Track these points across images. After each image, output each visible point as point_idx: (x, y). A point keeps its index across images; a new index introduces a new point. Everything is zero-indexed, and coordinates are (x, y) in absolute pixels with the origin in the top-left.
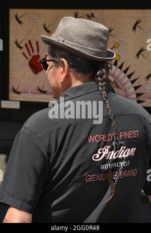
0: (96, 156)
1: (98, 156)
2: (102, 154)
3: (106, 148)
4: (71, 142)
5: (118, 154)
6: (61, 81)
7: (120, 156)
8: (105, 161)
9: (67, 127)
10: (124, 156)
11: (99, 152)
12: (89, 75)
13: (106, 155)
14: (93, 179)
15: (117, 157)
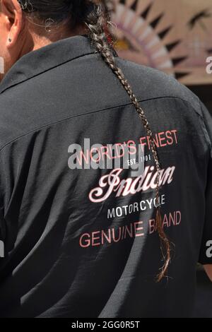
0: (96, 192)
1: (100, 192)
2: (108, 186)
3: (115, 173)
4: (41, 168)
5: (141, 182)
6: (8, 43)
7: (145, 188)
8: (114, 201)
9: (30, 139)
10: (153, 186)
11: (102, 184)
12: (65, 22)
13: (115, 187)
14: (96, 242)
15: (139, 189)
